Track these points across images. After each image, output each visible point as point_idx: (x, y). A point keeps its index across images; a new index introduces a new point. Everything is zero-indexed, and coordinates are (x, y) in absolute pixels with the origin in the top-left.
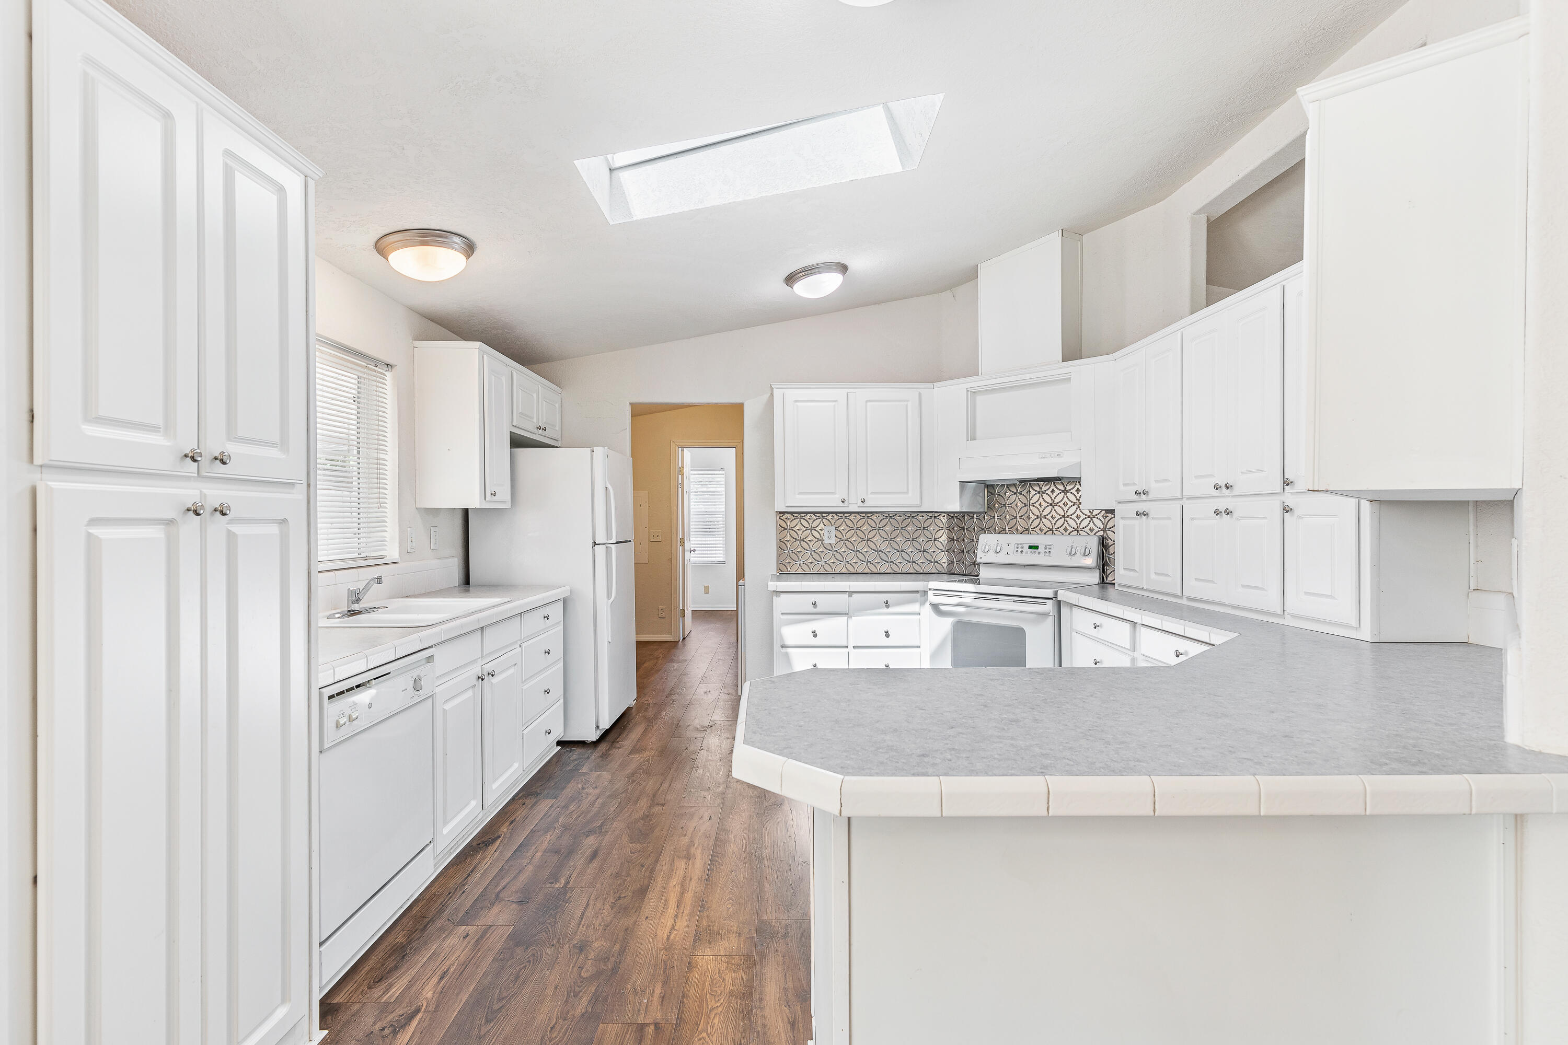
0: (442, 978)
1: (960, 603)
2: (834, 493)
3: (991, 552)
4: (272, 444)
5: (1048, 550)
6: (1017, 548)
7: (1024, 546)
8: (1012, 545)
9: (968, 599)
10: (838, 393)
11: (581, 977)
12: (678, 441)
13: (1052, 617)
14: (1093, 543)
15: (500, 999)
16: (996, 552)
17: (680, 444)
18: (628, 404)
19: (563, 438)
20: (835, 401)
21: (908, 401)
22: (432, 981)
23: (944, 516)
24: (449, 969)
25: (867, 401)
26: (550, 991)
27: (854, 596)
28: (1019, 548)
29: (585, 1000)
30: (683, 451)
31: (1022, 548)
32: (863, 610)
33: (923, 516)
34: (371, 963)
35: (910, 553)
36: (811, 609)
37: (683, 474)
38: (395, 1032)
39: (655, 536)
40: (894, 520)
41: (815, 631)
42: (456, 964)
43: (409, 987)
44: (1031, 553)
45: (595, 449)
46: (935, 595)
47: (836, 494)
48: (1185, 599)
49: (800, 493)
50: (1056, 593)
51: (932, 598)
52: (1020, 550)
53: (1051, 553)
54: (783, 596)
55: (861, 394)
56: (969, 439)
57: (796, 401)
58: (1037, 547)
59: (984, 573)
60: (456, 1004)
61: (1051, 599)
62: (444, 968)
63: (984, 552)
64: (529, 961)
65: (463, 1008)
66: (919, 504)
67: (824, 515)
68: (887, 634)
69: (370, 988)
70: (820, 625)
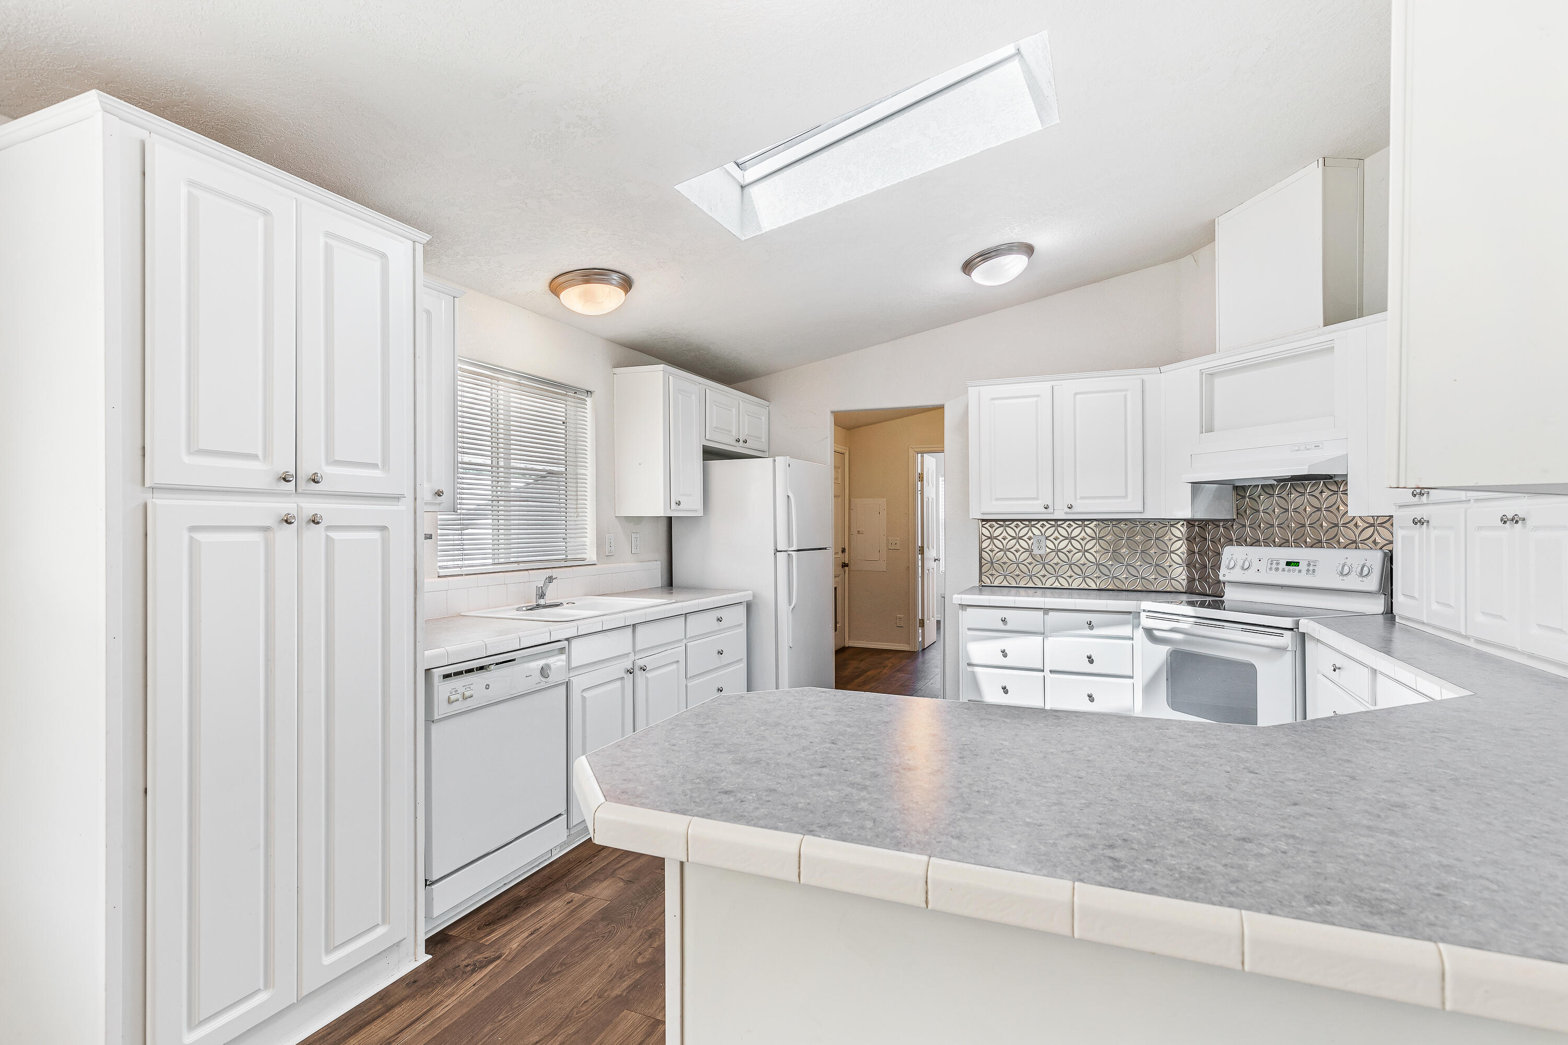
0: (532, 934)
1: (1174, 628)
2: (1036, 499)
3: (1238, 569)
4: (375, 466)
5: (1311, 568)
6: (1271, 564)
7: (1281, 561)
8: (1264, 561)
9: (1186, 625)
10: (1042, 387)
11: (635, 961)
12: (915, 446)
13: (1290, 653)
14: (1375, 559)
15: (561, 964)
16: (1243, 568)
17: (919, 450)
18: (829, 413)
19: (770, 450)
20: (1038, 396)
21: (1127, 390)
22: (523, 935)
23: (1183, 524)
24: (541, 927)
25: (1076, 394)
26: (604, 968)
27: (1051, 613)
28: (1273, 564)
29: (625, 985)
30: (922, 457)
31: (1278, 564)
32: (1059, 630)
33: (1155, 525)
34: (491, 908)
35: (1138, 568)
36: (1001, 626)
37: (922, 481)
38: (473, 971)
39: (894, 543)
40: (1117, 528)
41: (1004, 650)
42: (549, 924)
43: (504, 936)
44: (1289, 570)
45: (777, 458)
46: (1148, 617)
47: (1038, 500)
48: (1472, 640)
49: (997, 499)
50: (1297, 623)
51: (1146, 622)
52: (1274, 566)
53: (1316, 572)
54: (969, 609)
55: (1067, 387)
56: (1204, 432)
57: (993, 399)
58: (1297, 564)
59: (1230, 594)
60: (528, 960)
61: (1292, 629)
62: (538, 926)
63: (1228, 568)
64: (604, 937)
65: (531, 965)
66: (1141, 509)
67: (1007, 523)
68: (1091, 660)
69: (479, 929)
70: (1011, 644)
